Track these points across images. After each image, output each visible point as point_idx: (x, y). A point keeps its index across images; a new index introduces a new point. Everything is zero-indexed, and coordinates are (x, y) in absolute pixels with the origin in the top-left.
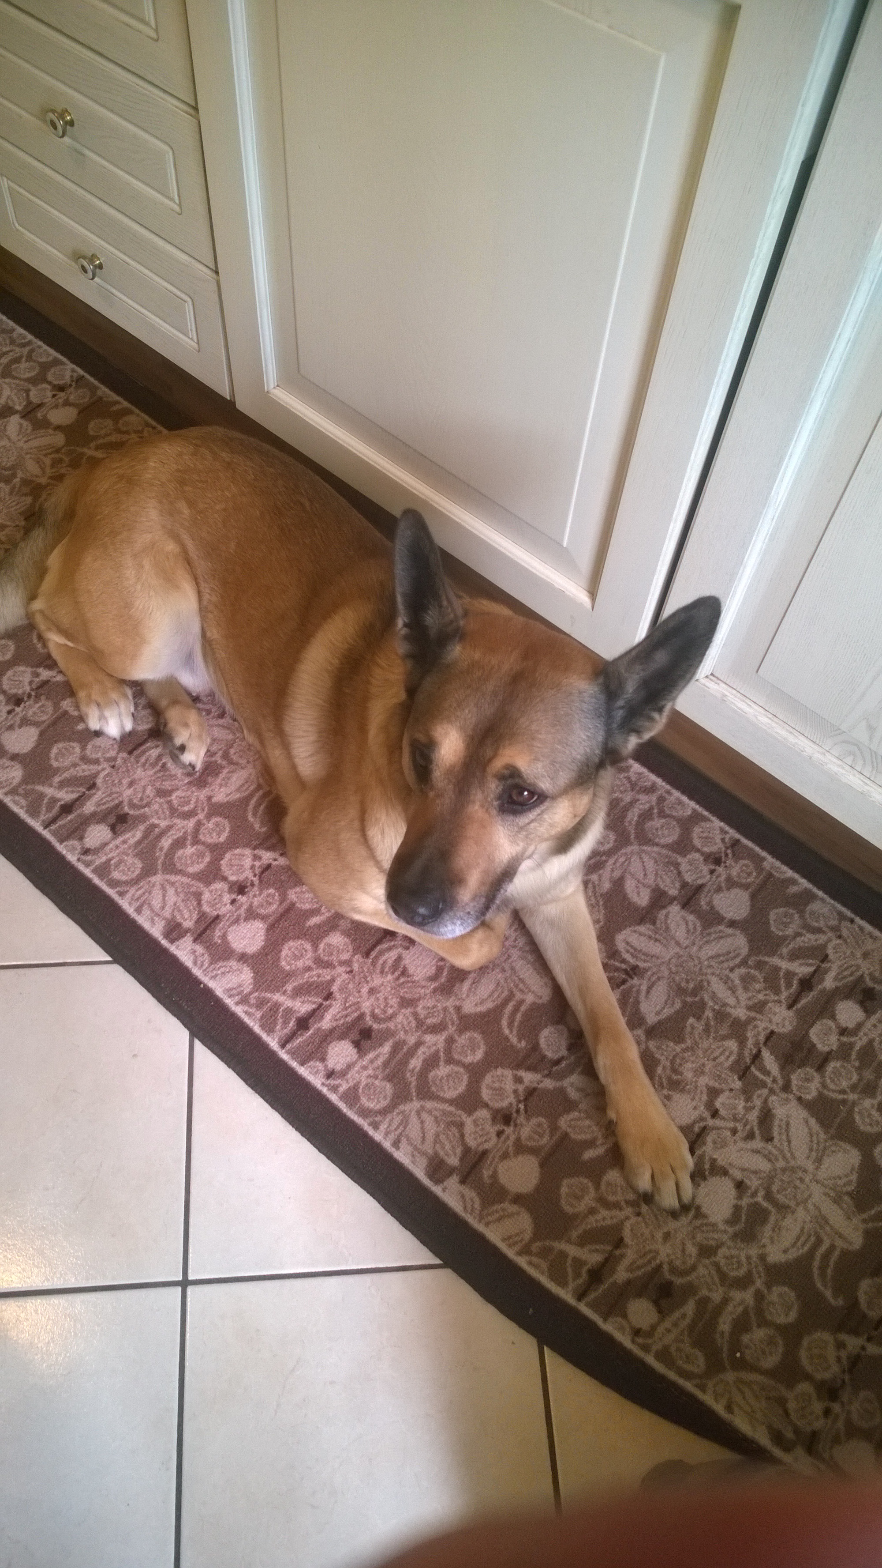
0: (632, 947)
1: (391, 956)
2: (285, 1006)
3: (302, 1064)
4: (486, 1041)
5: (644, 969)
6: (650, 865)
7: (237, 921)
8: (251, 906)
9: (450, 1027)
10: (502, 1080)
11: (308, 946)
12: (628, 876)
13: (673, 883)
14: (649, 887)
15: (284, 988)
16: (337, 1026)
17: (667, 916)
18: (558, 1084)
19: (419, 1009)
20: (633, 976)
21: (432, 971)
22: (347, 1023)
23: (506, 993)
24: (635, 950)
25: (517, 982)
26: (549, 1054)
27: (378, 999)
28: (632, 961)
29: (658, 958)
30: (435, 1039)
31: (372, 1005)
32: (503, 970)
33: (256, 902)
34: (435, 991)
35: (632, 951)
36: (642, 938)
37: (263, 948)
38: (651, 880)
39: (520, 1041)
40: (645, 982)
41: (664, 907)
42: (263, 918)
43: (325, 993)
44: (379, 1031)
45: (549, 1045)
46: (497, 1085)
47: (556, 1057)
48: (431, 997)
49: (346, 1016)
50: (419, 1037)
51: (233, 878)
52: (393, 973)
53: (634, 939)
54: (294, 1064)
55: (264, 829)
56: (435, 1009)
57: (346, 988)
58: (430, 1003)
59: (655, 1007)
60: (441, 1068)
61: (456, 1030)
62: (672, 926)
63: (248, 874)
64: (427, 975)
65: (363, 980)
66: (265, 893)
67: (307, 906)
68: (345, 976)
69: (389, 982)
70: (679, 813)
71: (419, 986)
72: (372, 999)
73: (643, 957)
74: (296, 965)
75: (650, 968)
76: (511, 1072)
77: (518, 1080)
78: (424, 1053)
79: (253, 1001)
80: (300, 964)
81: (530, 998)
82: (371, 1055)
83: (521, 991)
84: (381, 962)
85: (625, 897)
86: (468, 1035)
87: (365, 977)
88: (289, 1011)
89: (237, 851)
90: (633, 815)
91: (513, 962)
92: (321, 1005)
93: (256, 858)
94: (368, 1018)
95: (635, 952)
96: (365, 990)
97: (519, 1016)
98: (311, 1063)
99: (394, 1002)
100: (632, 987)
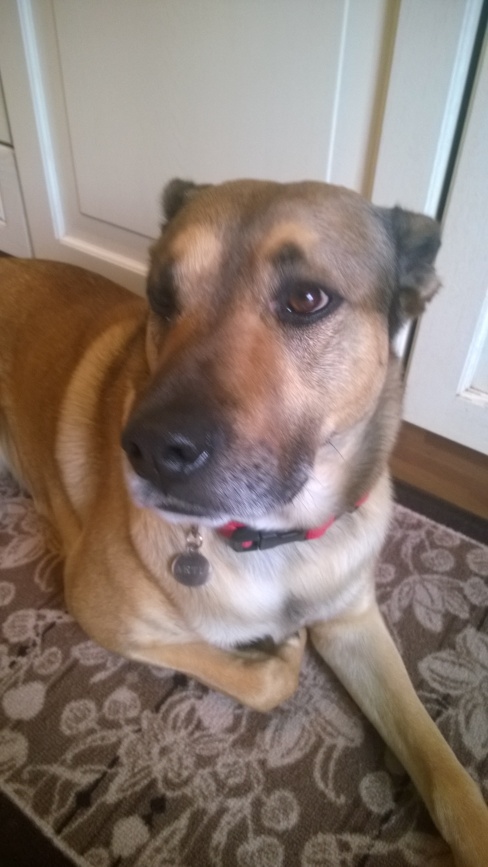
0: (438, 675)
1: (183, 709)
2: (63, 779)
3: (82, 852)
4: (299, 800)
5: (457, 697)
6: (435, 592)
7: (14, 685)
8: (31, 667)
9: (256, 786)
10: (325, 849)
11: (92, 705)
12: (415, 604)
13: (461, 606)
14: (439, 612)
15: (63, 757)
16: (125, 798)
17: (464, 639)
18: (392, 847)
19: (219, 768)
20: (447, 706)
21: (228, 721)
22: (136, 793)
23: (313, 739)
24: (442, 677)
25: (324, 724)
26: (375, 809)
27: (170, 760)
28: (441, 689)
29: (467, 684)
30: (240, 804)
31: (164, 768)
32: (307, 713)
33: (37, 662)
34: (234, 744)
35: (438, 678)
36: (446, 665)
37: (41, 713)
38: (439, 606)
39: (338, 796)
40: (461, 711)
41: (459, 631)
42: (43, 679)
43: (111, 757)
44: (174, 800)
45: (372, 798)
46: (319, 856)
47: (383, 812)
48: (231, 751)
49: (134, 785)
50: (221, 803)
51: (14, 640)
52: (186, 727)
53: (437, 666)
54: (72, 854)
55: (50, 590)
56: (236, 766)
57: (134, 750)
58: (230, 759)
59: (480, 738)
60: (250, 841)
61: (263, 789)
62: (473, 649)
63: (31, 634)
64: (225, 726)
65: (153, 738)
66: (47, 652)
67: (92, 662)
68: (133, 737)
69: (183, 739)
70: (449, 544)
71: (216, 741)
72: (164, 762)
73: (452, 685)
74: (77, 729)
75: (462, 696)
76: (334, 837)
77: (344, 847)
78: (229, 823)
79: (25, 776)
80: (82, 727)
81: (341, 743)
82: (165, 833)
83: (331, 735)
84: (172, 715)
85: (418, 624)
86: (277, 794)
87: (156, 736)
88: (68, 785)
89: (20, 613)
90: (407, 549)
91: (315, 703)
92: (104, 774)
93: (40, 617)
94: (160, 785)
95: (443, 680)
96: (156, 750)
97: (332, 766)
98: (93, 851)
99: (189, 761)
100: (449, 718)
